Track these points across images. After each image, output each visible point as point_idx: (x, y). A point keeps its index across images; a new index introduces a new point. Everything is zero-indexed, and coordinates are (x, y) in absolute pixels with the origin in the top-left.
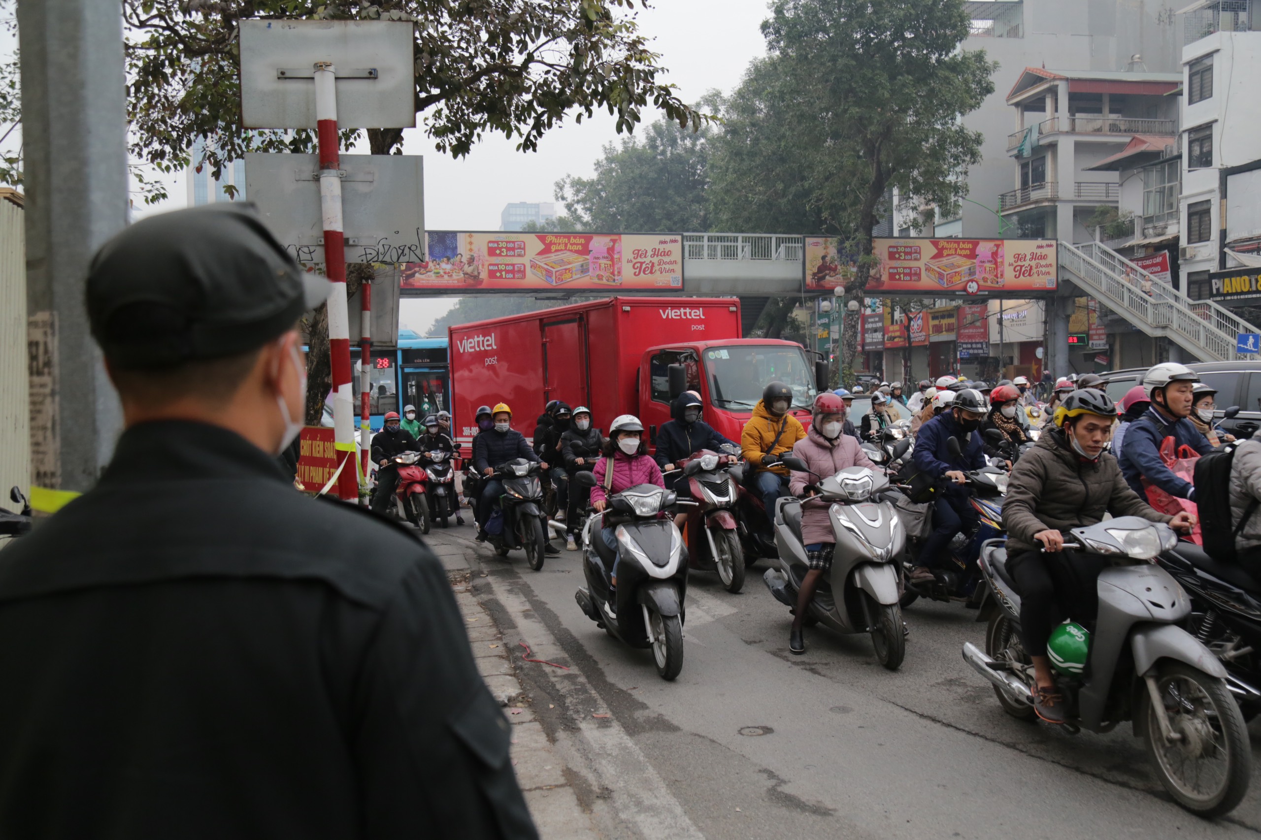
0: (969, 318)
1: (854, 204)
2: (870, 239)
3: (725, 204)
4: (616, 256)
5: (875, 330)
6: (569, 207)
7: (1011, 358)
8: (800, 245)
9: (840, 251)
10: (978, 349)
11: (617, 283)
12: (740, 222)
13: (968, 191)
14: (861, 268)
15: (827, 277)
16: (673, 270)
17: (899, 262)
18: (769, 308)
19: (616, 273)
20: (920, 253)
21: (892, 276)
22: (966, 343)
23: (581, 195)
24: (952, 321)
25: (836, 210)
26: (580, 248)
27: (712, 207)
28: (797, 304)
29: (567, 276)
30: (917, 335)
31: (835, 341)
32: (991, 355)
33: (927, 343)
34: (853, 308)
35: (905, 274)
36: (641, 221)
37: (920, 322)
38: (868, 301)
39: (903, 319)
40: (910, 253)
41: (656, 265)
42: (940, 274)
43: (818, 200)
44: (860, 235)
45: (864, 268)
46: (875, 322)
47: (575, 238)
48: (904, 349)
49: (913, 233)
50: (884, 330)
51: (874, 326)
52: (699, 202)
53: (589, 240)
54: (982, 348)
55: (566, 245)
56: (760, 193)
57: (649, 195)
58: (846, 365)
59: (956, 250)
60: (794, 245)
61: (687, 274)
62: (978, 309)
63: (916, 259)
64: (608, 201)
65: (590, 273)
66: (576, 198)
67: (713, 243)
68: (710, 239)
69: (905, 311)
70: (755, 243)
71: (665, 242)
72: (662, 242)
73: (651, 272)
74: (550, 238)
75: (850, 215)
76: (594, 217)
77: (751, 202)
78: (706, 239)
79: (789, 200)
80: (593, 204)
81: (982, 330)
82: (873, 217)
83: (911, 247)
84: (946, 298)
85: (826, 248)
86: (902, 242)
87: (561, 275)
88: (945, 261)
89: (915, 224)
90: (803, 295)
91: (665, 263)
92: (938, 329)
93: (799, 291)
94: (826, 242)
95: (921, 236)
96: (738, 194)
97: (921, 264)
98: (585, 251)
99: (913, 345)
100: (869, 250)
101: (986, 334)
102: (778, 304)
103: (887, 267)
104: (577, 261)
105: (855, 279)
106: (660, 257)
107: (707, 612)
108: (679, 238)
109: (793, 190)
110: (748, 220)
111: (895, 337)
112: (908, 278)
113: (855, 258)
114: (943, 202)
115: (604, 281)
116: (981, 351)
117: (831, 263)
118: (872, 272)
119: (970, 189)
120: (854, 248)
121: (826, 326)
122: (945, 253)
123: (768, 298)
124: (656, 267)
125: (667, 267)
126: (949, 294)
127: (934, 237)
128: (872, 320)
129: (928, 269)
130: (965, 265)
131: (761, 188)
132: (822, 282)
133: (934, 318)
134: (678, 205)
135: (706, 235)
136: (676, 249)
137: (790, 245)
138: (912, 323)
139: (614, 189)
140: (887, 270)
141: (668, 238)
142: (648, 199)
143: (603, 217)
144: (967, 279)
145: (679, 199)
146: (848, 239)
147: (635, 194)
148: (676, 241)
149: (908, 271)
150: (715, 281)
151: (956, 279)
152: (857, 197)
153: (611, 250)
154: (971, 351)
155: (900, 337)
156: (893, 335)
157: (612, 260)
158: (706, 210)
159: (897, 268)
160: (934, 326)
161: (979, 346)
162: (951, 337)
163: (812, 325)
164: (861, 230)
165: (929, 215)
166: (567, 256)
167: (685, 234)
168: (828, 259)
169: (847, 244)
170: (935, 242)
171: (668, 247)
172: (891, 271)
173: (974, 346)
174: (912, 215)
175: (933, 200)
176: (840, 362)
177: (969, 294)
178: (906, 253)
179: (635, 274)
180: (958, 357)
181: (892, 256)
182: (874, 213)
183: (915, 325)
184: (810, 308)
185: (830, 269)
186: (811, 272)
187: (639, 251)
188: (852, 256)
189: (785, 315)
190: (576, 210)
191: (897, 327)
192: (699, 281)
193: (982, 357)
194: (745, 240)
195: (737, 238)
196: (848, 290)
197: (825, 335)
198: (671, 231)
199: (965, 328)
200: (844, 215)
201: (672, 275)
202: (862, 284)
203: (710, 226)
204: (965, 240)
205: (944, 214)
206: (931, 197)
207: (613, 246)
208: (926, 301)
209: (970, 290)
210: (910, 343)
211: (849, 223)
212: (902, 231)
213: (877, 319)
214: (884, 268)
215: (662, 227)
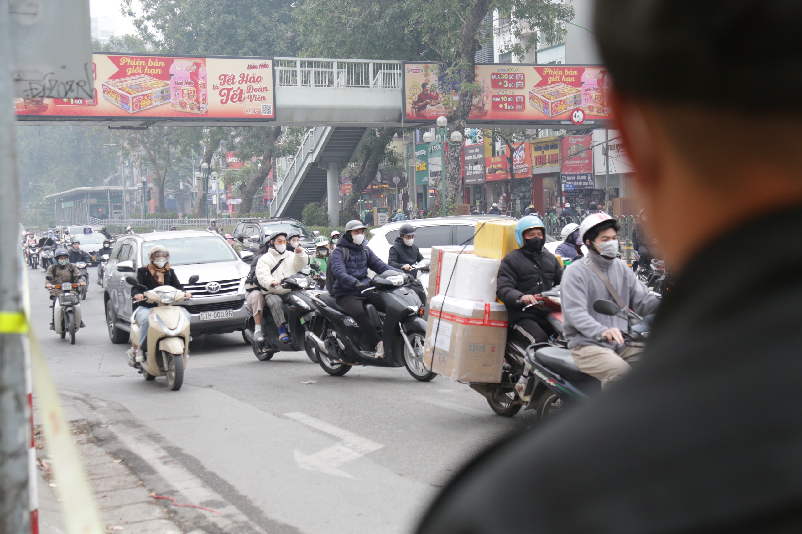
0: (573, 149)
1: (454, 28)
2: (473, 66)
3: (316, 25)
4: (200, 82)
5: (476, 163)
6: (138, 24)
7: (617, 191)
8: (399, 71)
9: (440, 79)
10: (582, 181)
11: (203, 111)
12: (333, 45)
13: (573, 15)
14: (463, 96)
15: (428, 106)
16: (264, 98)
17: (502, 90)
18: (366, 139)
19: (201, 100)
20: (524, 81)
21: (495, 105)
22: (571, 175)
23: (152, 11)
24: (556, 151)
25: (435, 33)
26: (159, 71)
27: (301, 28)
28: (396, 135)
29: (145, 103)
30: (519, 167)
31: (434, 174)
32: (597, 187)
33: (530, 176)
34: (456, 139)
35: (509, 103)
36: (222, 42)
37: (522, 153)
38: (467, 131)
39: (505, 150)
40: (514, 81)
41: (244, 92)
42: (544, 102)
43: (418, 23)
44: (463, 62)
45: (467, 96)
46: (476, 154)
47: (153, 60)
48: (506, 182)
49: (514, 59)
50: (485, 162)
51: (475, 157)
52: (285, 23)
53: (169, 63)
54: (587, 180)
55: (143, 68)
56: (354, 14)
57: (230, 13)
58: (449, 199)
59: (561, 77)
60: (392, 71)
61: (278, 103)
62: (583, 140)
63: (520, 87)
64: (183, 20)
65: (171, 100)
66: (146, 15)
67: (307, 69)
68: (303, 64)
69: (507, 142)
70: (350, 69)
71: (254, 67)
72: (250, 67)
73: (240, 100)
74: (124, 60)
75: (449, 39)
76: (168, 37)
77: (345, 25)
78: (298, 64)
79: (385, 22)
80: (166, 21)
81: (587, 161)
82: (476, 41)
83: (514, 74)
84: (549, 128)
85: (426, 75)
86: (505, 68)
87: (139, 102)
88: (550, 89)
89: (517, 50)
90: (402, 125)
91: (255, 90)
92: (541, 161)
93: (399, 121)
94: (427, 68)
95: (523, 62)
96: (330, 15)
97: (525, 92)
98: (165, 75)
99: (516, 177)
100: (471, 78)
101: (591, 165)
102: (375, 135)
103: (490, 95)
104: (157, 86)
105: (458, 108)
106: (249, 84)
107: (354, 448)
108: (269, 62)
109: (390, 11)
110: (342, 44)
111: (496, 170)
112: (512, 107)
113: (457, 86)
114: (547, 27)
115: (188, 109)
116: (586, 184)
117: (432, 91)
118: (475, 101)
119: (575, 13)
120: (456, 75)
121: (424, 158)
122: (550, 80)
123: (365, 129)
124: (245, 95)
125: (257, 94)
126: (553, 124)
127: (536, 63)
128: (473, 151)
129: (533, 98)
130: (570, 93)
131: (355, 9)
132: (423, 112)
133: (537, 149)
134: (264, 25)
135: (298, 60)
136: (266, 74)
137: (389, 71)
138: (515, 154)
139: (191, 5)
140: (490, 98)
141: (257, 62)
142: (230, 18)
143: (178, 36)
144: (572, 108)
145: (263, 19)
146: (449, 65)
147: (215, 12)
148: (266, 66)
149: (511, 99)
150: (309, 110)
151: (562, 108)
152: (457, 20)
153: (194, 75)
154: (576, 184)
155: (501, 169)
156: (494, 167)
157: (196, 85)
158: (294, 31)
159: (500, 96)
160: (537, 158)
161: (584, 178)
162: (555, 168)
163: (409, 157)
164: (463, 55)
165: (533, 39)
166: (145, 80)
167: (276, 58)
168: (429, 87)
169: (449, 71)
170: (539, 69)
171: (258, 72)
172: (494, 99)
173: (579, 178)
174: (514, 40)
175: (538, 24)
176: (444, 196)
177: (574, 124)
178: (510, 81)
179: (222, 101)
180: (563, 190)
181: (495, 84)
182: (477, 37)
183: (518, 156)
184: (407, 139)
185: (431, 97)
186: (411, 101)
187: (225, 76)
188: (454, 83)
189: (383, 147)
190: (146, 27)
191: (498, 159)
192: (292, 110)
193: (586, 190)
194: (340, 65)
195: (332, 63)
196: (450, 120)
197: (423, 168)
198: (256, 54)
199: (570, 159)
200: (443, 39)
201: (263, 103)
202: (465, 114)
203: (299, 49)
204: (569, 66)
205: (549, 40)
206: (536, 21)
207: (197, 70)
208: (530, 131)
209: (576, 120)
210: (513, 175)
211: (448, 48)
212: (502, 56)
213: (477, 151)
214: (487, 97)
215: (245, 50)
